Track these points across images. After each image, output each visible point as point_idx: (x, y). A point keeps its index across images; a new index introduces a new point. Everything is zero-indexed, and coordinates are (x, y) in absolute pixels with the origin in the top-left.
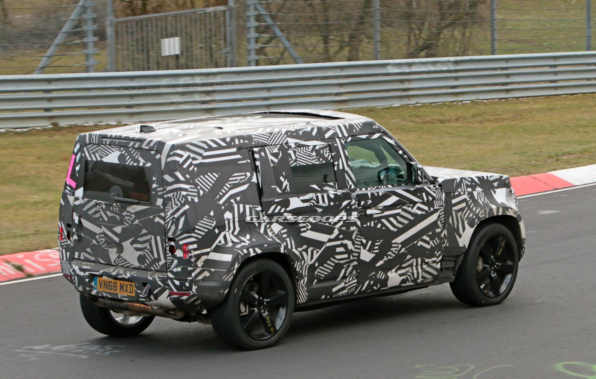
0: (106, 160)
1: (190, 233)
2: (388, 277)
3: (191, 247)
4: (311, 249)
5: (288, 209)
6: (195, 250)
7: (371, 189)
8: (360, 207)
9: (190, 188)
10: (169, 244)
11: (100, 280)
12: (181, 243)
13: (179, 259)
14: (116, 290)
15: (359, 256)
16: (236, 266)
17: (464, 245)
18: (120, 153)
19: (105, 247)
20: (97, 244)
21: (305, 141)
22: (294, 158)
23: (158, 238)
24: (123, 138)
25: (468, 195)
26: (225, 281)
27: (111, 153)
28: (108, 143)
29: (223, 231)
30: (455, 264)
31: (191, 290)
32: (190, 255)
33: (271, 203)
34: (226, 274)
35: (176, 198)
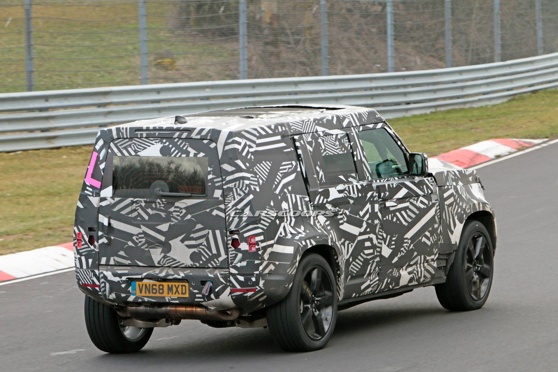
0: (142, 154)
1: (257, 224)
2: (400, 275)
3: (258, 239)
4: (347, 242)
5: (329, 200)
6: (262, 241)
7: (383, 181)
8: (381, 200)
9: (252, 177)
10: (231, 237)
11: (139, 285)
12: (246, 235)
13: (244, 252)
14: (163, 293)
15: (380, 252)
16: (298, 258)
17: (456, 242)
18: (162, 145)
19: (147, 248)
20: (134, 246)
21: (330, 130)
22: (323, 148)
23: (218, 232)
24: (164, 129)
25: (454, 190)
26: (289, 275)
27: (149, 146)
28: (144, 135)
29: (283, 222)
30: (447, 263)
31: (258, 285)
32: (257, 247)
33: (316, 193)
34: (290, 267)
35: (239, 187)
